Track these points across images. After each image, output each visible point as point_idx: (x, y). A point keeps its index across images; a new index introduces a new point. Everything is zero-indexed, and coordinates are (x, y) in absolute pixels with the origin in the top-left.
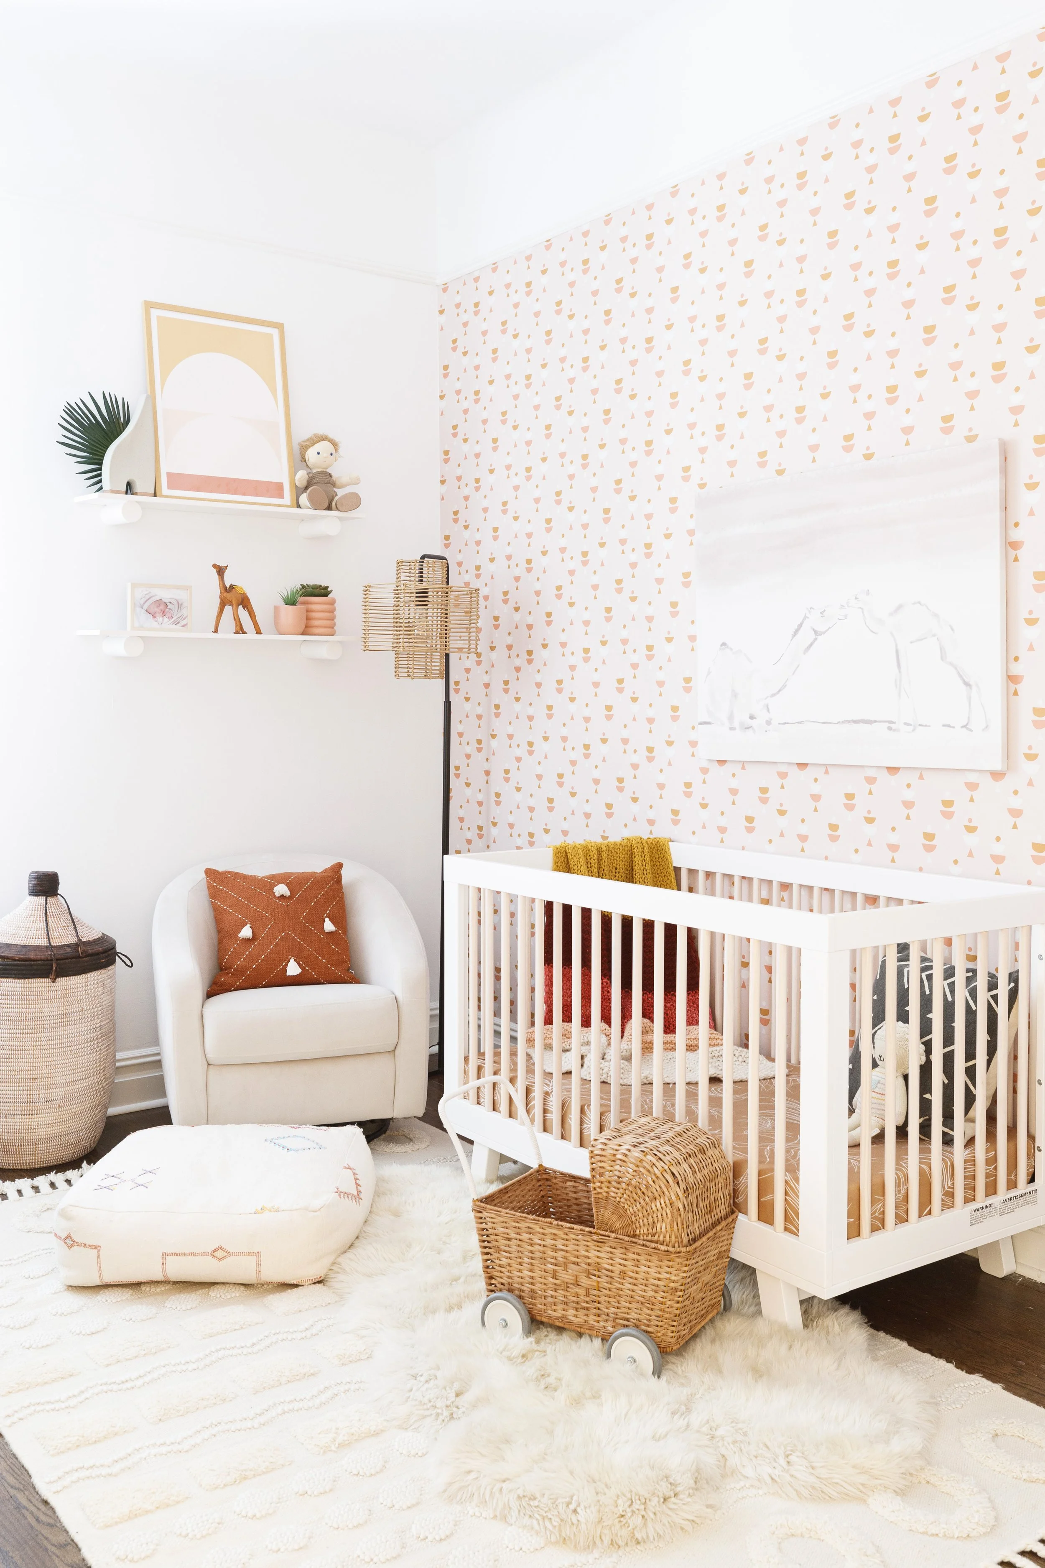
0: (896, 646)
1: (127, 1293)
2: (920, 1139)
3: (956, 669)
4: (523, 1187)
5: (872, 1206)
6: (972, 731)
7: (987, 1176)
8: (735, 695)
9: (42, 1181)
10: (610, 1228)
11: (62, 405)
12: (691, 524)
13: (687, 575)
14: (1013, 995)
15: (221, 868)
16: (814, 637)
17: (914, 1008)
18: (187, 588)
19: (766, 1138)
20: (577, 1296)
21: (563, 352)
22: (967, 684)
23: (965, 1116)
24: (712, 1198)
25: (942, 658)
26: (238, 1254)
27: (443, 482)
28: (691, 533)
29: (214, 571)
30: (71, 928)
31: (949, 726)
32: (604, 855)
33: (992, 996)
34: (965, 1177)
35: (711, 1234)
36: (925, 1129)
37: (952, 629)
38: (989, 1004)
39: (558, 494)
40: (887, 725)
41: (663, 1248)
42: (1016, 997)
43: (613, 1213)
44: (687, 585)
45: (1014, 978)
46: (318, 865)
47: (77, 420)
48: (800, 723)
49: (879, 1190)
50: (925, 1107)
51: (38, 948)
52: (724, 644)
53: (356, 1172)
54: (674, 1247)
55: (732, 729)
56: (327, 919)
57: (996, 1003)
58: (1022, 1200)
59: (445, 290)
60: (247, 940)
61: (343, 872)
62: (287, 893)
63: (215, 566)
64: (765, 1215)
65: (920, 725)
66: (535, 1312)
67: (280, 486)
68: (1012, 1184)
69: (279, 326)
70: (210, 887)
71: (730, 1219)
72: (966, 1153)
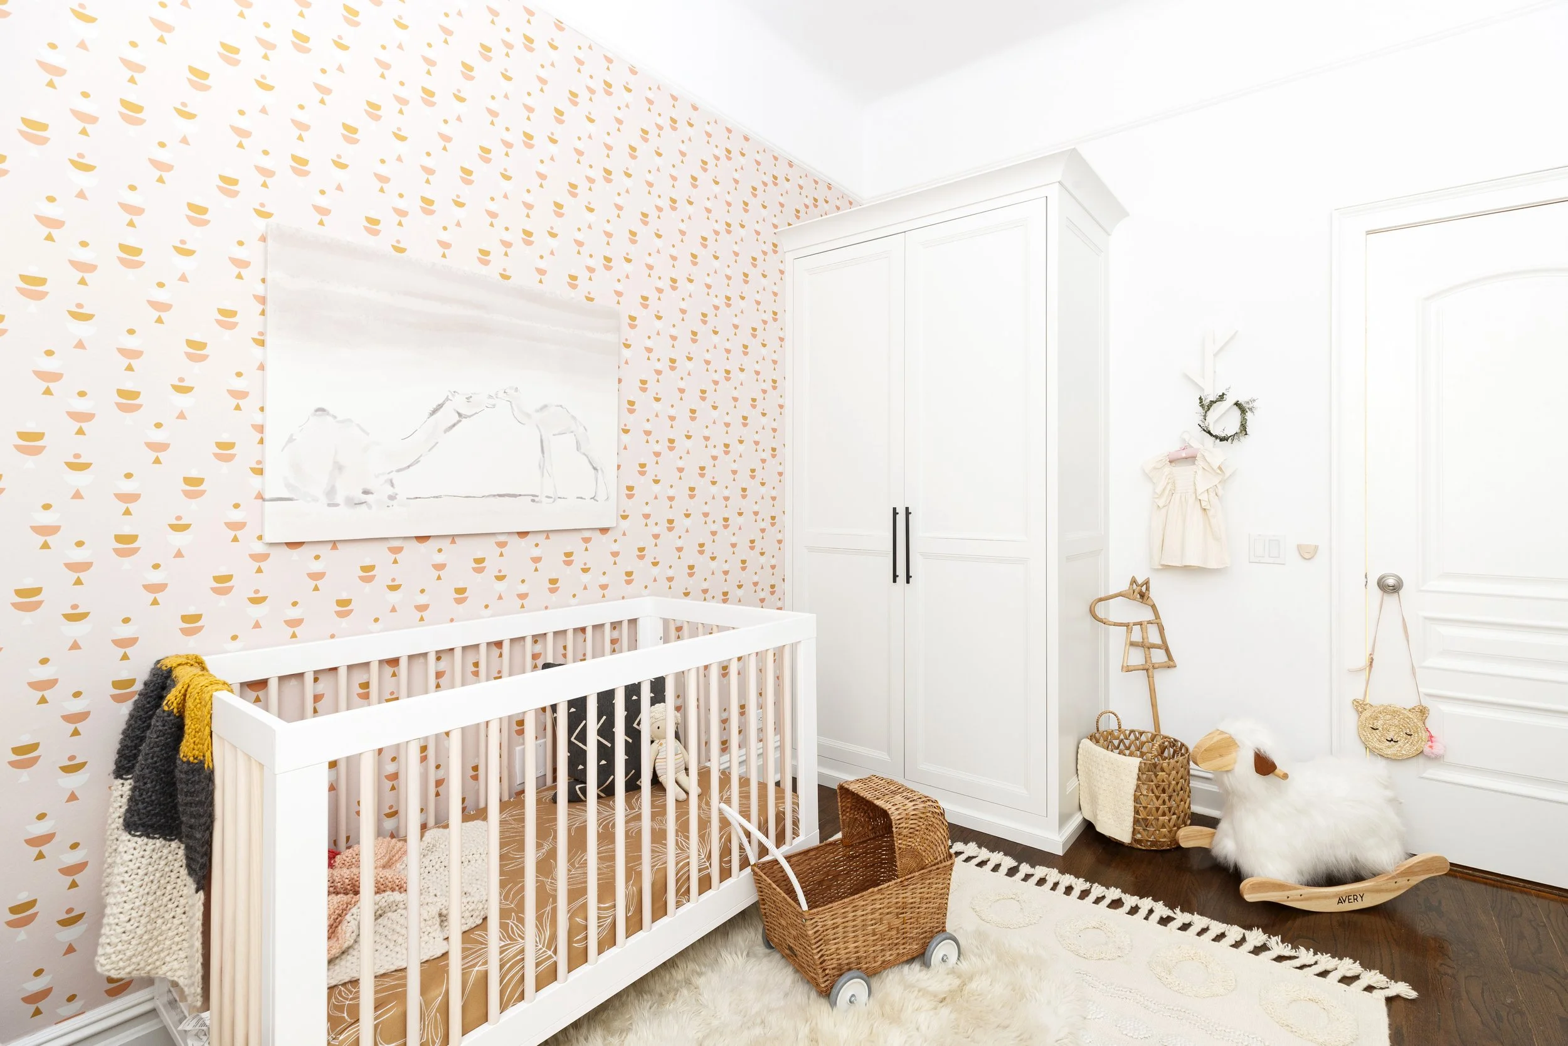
3: (587, 457)
6: (598, 501)
8: (338, 468)
16: (457, 418)
25: (577, 450)
55: (332, 505)
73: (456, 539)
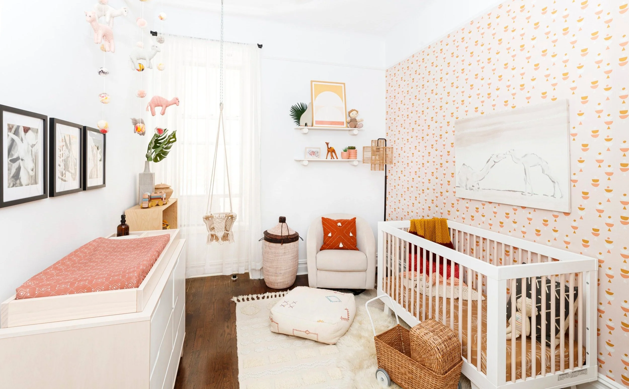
0: (525, 167)
1: (284, 338)
2: (536, 341)
3: (549, 176)
4: (392, 332)
5: (516, 370)
6: (555, 198)
7: (565, 362)
8: (468, 179)
9: (278, 294)
10: (416, 359)
11: (291, 106)
12: (454, 129)
13: (452, 144)
14: (576, 296)
15: (325, 217)
16: (494, 163)
17: (533, 292)
18: (319, 148)
19: (474, 330)
20: (405, 378)
21: (417, 84)
22: (553, 182)
23: (556, 336)
24: (453, 356)
25: (543, 173)
26: (312, 333)
27: (386, 119)
28: (454, 132)
29: (326, 144)
30: (288, 231)
31: (546, 195)
32: (426, 223)
33: (566, 295)
34: (556, 362)
35: (452, 370)
36: (539, 338)
37: (547, 163)
38: (565, 298)
39: (416, 121)
40: (521, 193)
41: (434, 373)
42: (577, 297)
43: (417, 355)
44: (452, 146)
45: (576, 289)
46: (350, 218)
47: (294, 110)
48: (489, 189)
49: (519, 365)
50: (539, 331)
51: (279, 236)
52: (464, 164)
53: (349, 311)
54: (438, 374)
55: (467, 189)
56: (351, 233)
57: (568, 298)
58: (580, 373)
59: (387, 71)
60: (330, 237)
61: (356, 220)
62: (341, 225)
63: (326, 143)
64: (474, 362)
65: (534, 194)
66: (392, 378)
67: (343, 122)
68: (576, 365)
69: (344, 84)
70: (323, 222)
71: (460, 364)
72: (556, 352)
73: (500, 205)
